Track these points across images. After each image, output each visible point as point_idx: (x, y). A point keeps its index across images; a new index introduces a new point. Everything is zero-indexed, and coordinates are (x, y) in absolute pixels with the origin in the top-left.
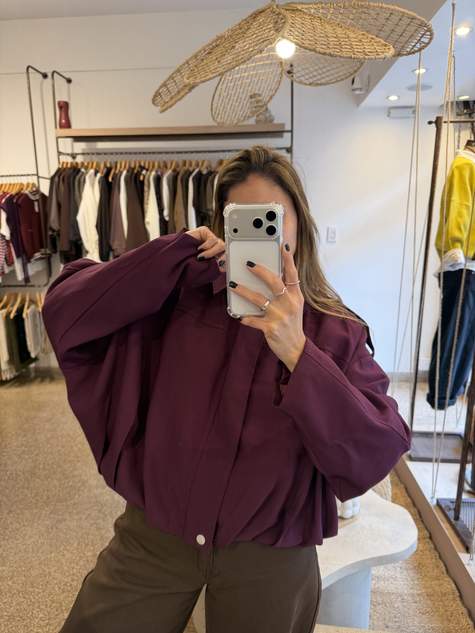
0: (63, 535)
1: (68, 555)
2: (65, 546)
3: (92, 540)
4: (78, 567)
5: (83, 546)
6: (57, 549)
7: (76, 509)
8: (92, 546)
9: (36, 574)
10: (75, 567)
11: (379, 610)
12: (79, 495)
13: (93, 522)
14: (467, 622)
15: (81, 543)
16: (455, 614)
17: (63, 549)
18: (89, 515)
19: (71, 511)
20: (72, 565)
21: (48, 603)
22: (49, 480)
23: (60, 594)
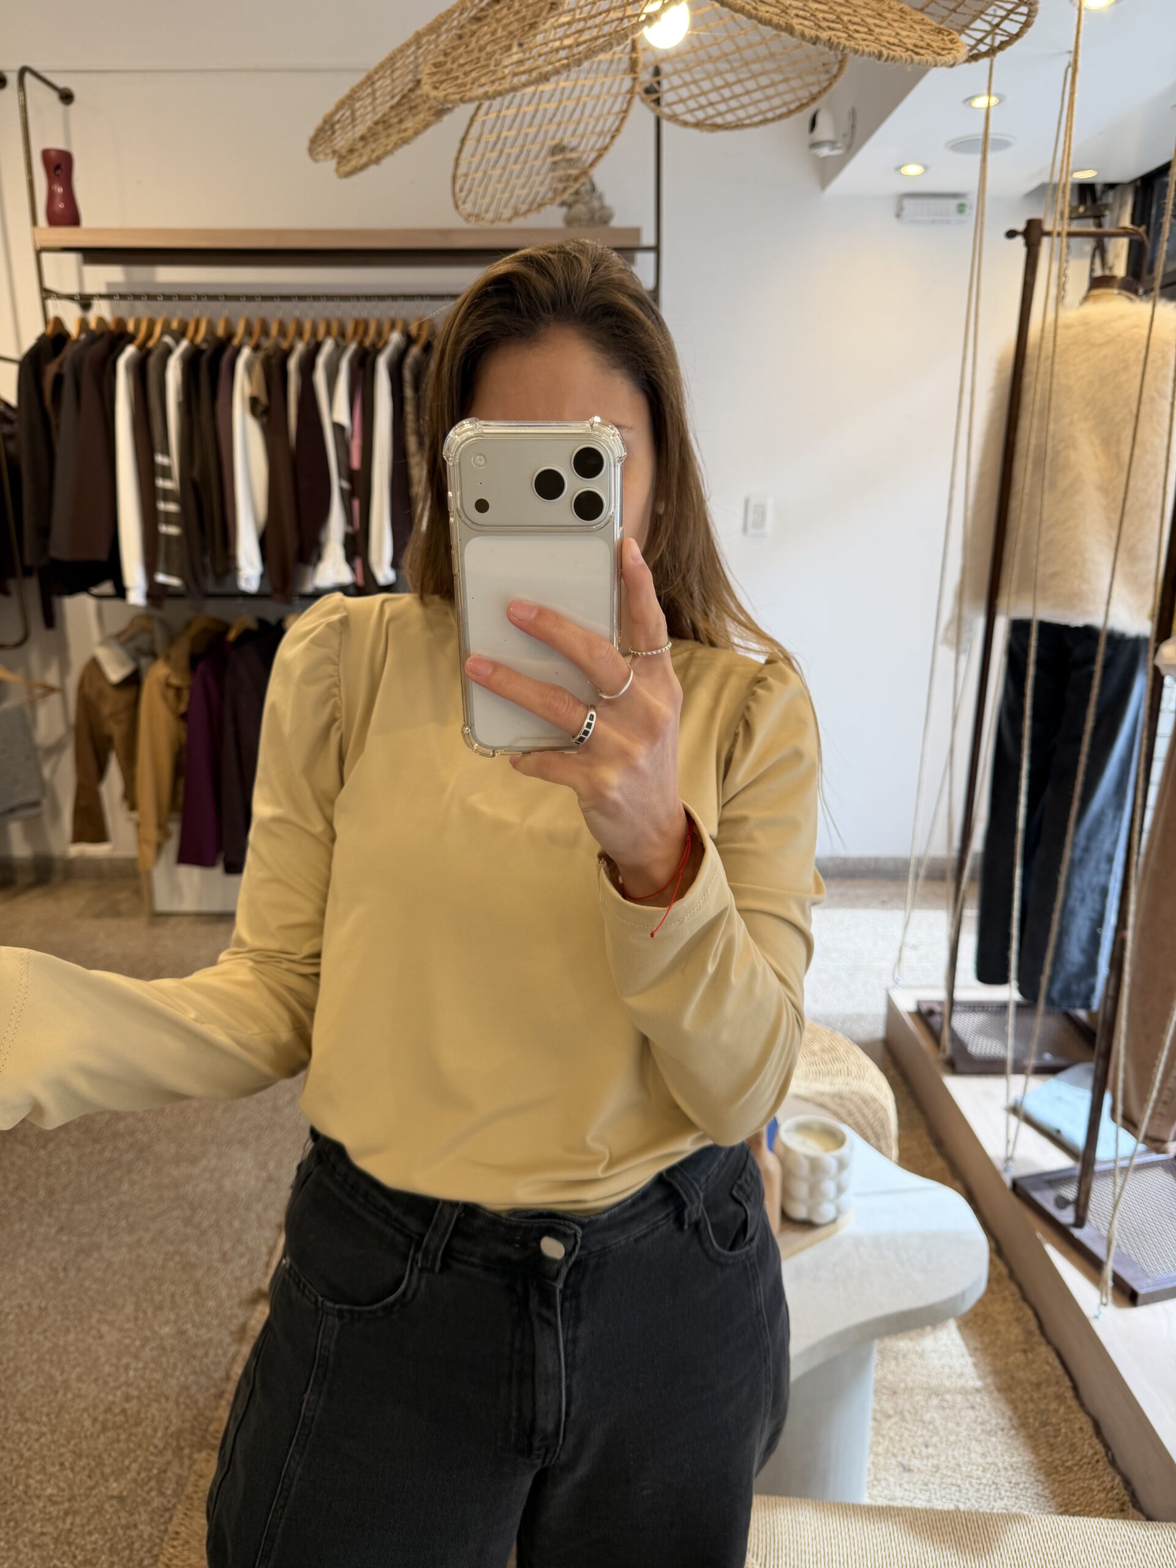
0: (94, 1287)
1: (112, 1336)
2: (101, 1313)
3: (173, 1296)
4: (140, 1365)
5: (150, 1312)
6: (81, 1321)
7: (127, 1217)
8: (173, 1309)
9: (29, 1387)
10: (133, 1365)
11: (889, 1429)
12: (132, 1183)
13: (170, 1249)
14: (1093, 1448)
15: (145, 1305)
16: (1063, 1431)
17: (99, 1321)
18: (161, 1232)
19: (114, 1223)
20: (124, 1361)
21: (67, 1460)
22: (51, 1146)
23: (95, 1435)
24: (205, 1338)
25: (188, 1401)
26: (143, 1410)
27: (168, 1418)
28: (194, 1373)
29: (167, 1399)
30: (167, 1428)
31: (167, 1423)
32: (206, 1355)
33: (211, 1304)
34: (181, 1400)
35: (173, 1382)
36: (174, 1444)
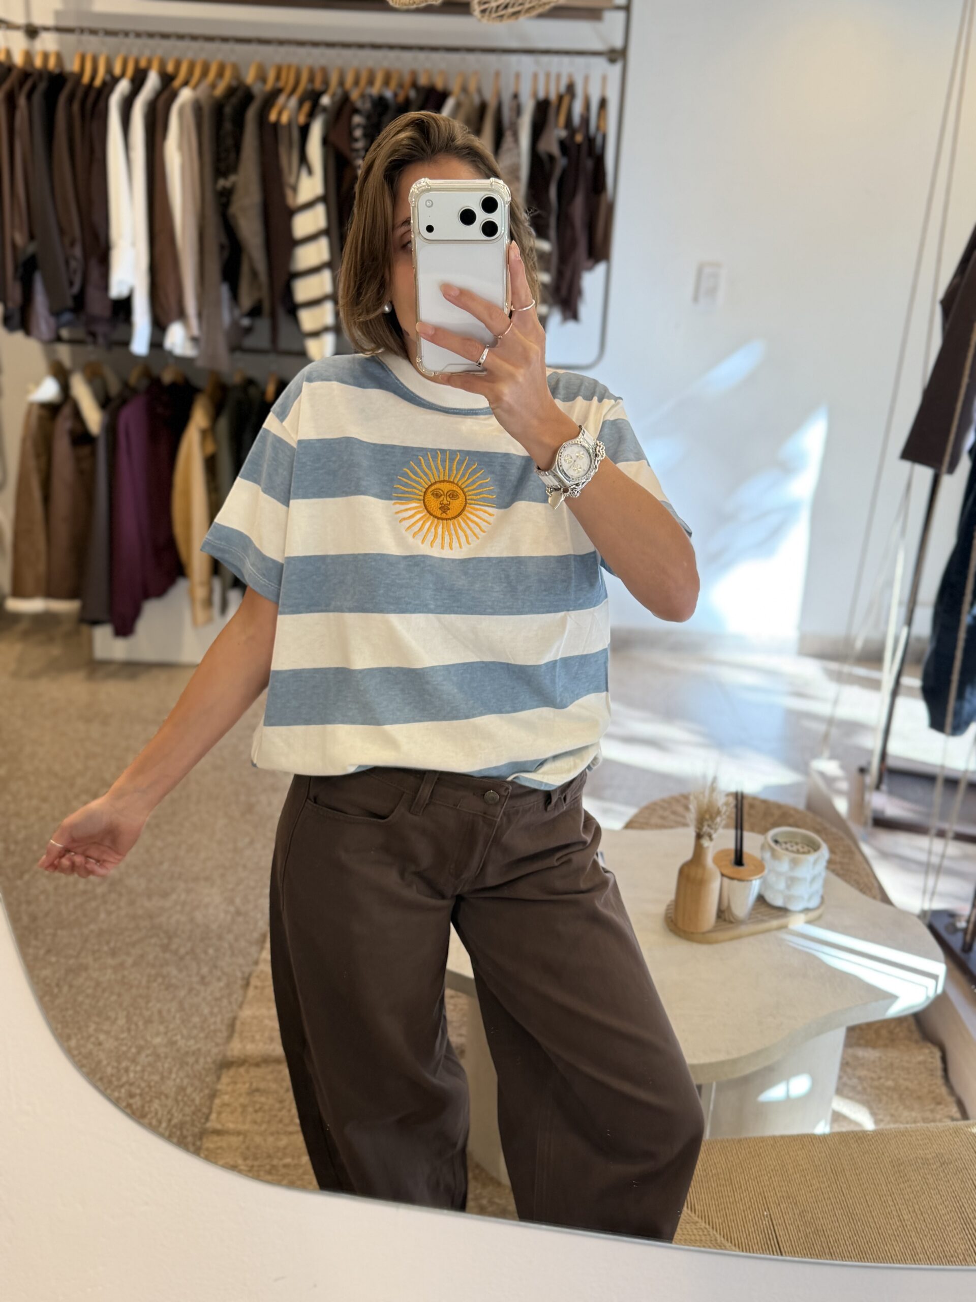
0: (87, 1001)
1: (110, 1044)
2: (97, 1024)
3: (160, 1012)
4: (139, 1068)
5: (140, 1024)
6: (80, 1029)
7: (108, 943)
8: (162, 1023)
10: (132, 1068)
12: (109, 913)
13: (153, 972)
15: (135, 1019)
17: (96, 1030)
18: (142, 956)
19: (96, 947)
20: (124, 1064)
22: (27, 877)
24: (194, 1048)
25: (186, 1099)
26: (147, 1105)
27: (169, 1112)
28: (188, 1076)
29: (167, 1097)
30: (170, 1121)
31: (169, 1116)
32: (197, 1061)
33: (196, 1019)
34: (180, 1098)
35: (170, 1083)
36: (178, 1133)
